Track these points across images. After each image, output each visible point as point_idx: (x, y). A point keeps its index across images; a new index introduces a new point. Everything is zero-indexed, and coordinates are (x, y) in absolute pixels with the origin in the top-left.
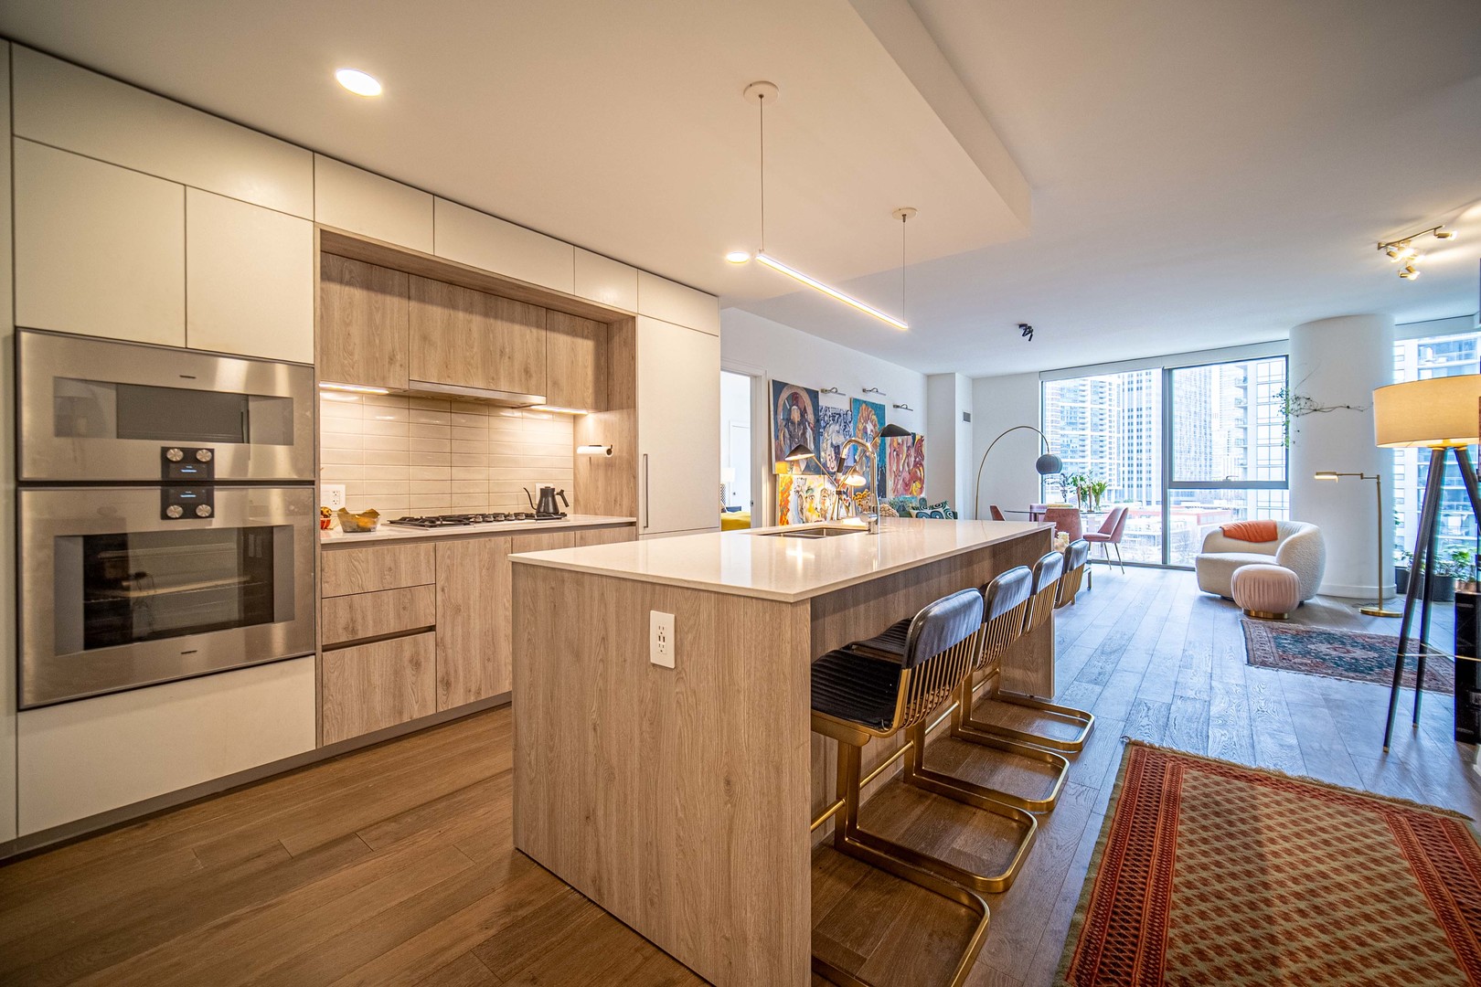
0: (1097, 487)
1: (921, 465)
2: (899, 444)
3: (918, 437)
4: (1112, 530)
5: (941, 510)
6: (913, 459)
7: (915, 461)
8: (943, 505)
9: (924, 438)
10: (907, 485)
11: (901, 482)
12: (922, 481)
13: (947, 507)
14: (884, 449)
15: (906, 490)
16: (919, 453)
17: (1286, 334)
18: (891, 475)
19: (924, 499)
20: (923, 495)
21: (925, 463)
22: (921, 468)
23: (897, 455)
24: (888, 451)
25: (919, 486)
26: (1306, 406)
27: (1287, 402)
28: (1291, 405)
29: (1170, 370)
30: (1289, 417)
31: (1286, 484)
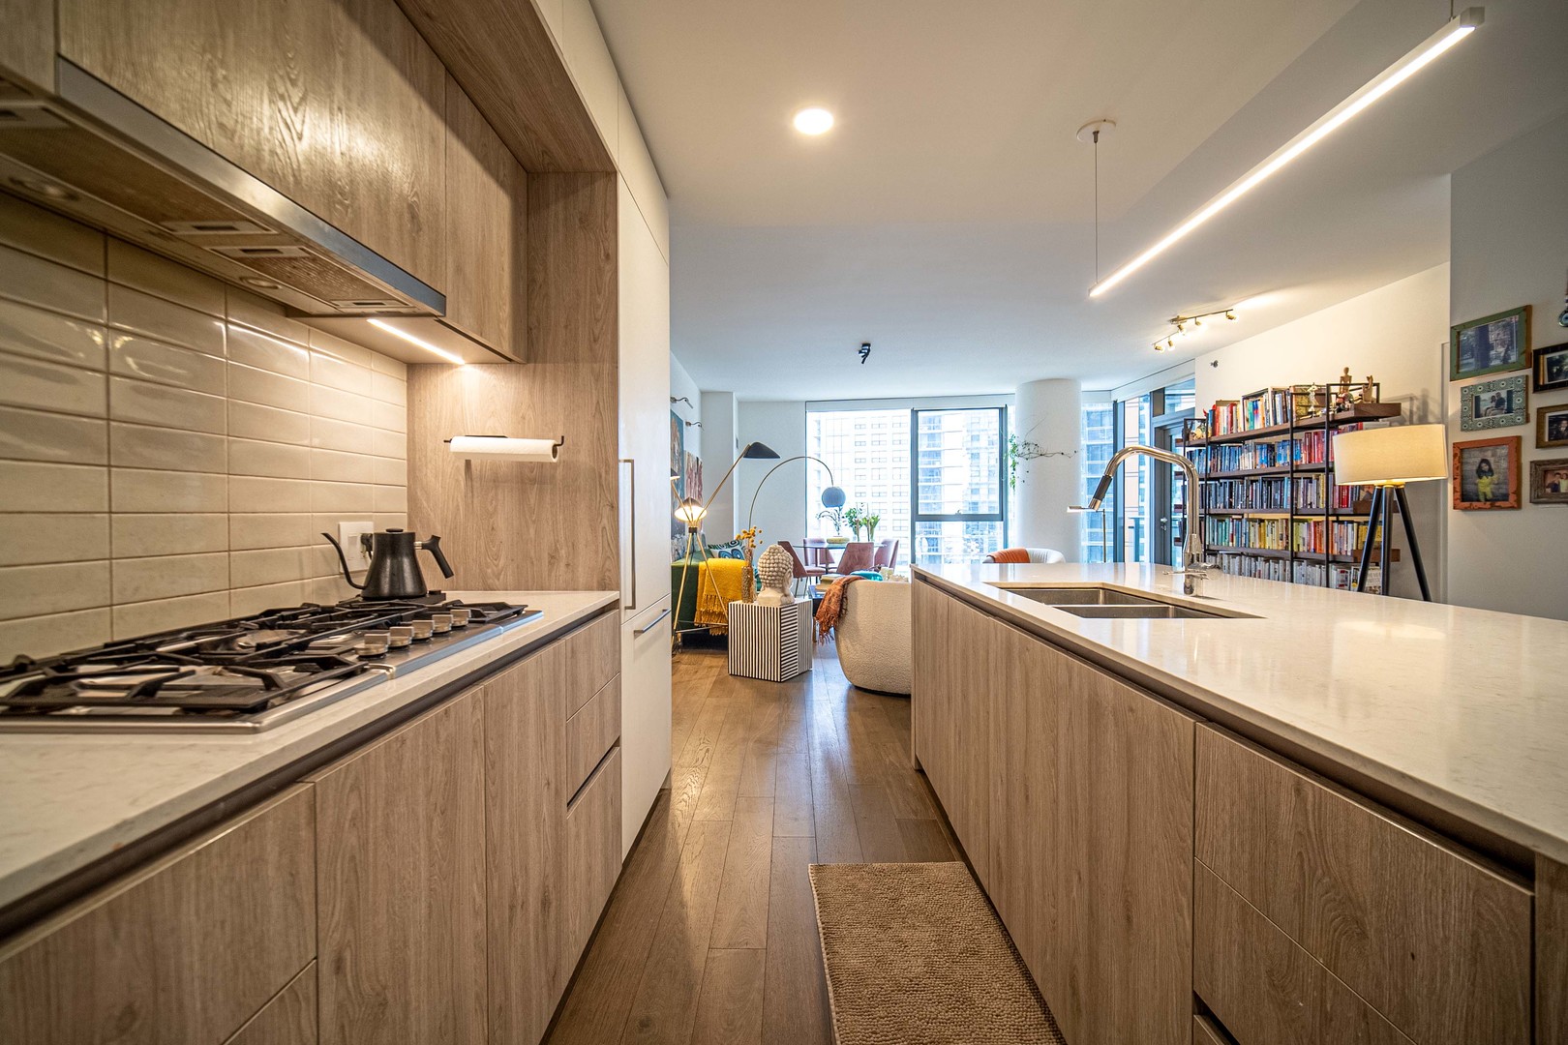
0: (869, 521)
1: (701, 495)
3: (699, 464)
6: (698, 488)
9: (702, 464)
22: (701, 499)
23: (690, 483)
26: (1034, 451)
27: (1015, 446)
28: (1020, 449)
29: (917, 411)
30: (1017, 459)
31: (1002, 516)
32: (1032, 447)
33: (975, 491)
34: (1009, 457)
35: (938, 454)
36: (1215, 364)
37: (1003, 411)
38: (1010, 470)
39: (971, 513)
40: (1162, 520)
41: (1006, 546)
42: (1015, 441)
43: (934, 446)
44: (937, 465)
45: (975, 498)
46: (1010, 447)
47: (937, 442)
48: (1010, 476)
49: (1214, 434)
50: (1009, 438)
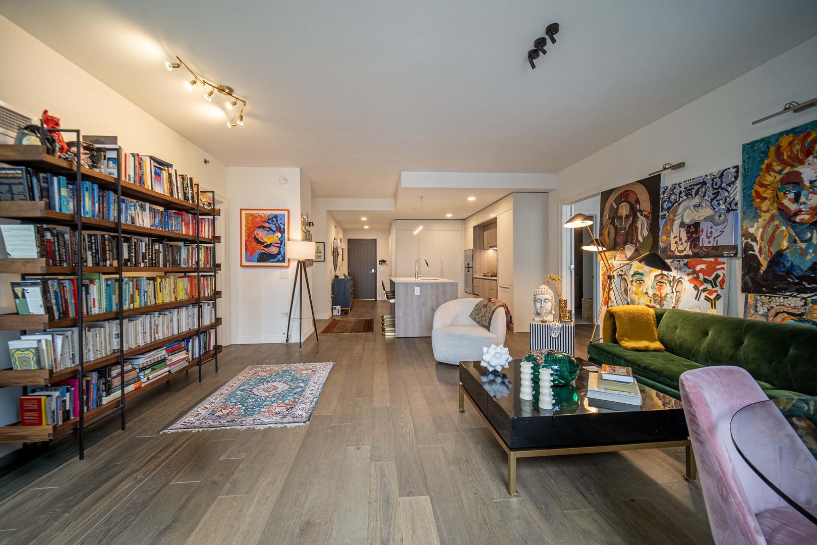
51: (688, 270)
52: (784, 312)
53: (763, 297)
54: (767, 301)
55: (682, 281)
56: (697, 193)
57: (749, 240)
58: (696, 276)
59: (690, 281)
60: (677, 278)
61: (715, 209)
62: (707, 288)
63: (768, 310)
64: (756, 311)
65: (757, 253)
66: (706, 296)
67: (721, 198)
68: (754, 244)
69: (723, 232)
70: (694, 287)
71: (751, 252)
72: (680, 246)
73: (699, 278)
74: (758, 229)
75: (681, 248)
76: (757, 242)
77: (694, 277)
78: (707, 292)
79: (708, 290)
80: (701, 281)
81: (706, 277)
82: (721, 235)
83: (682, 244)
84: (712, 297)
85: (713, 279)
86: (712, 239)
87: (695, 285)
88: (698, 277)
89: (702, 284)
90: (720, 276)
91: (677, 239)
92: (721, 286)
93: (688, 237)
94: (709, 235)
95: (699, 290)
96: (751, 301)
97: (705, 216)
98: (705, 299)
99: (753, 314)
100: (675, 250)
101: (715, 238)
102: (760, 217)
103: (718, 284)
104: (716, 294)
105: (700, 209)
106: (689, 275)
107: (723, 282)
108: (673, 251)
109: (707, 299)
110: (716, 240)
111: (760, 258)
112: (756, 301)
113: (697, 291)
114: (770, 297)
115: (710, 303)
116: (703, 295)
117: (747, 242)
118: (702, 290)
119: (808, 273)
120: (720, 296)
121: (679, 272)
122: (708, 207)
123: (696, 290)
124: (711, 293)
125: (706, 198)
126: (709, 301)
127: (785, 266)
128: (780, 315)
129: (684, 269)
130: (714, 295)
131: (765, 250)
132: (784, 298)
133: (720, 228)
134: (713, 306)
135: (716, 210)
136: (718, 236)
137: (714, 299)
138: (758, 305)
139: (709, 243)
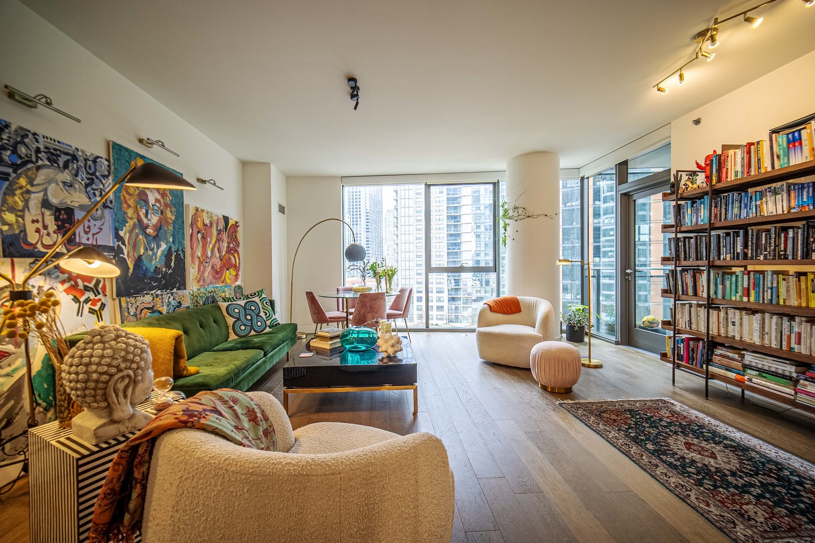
0: (390, 273)
1: (236, 251)
2: (205, 225)
3: (231, 222)
4: (401, 306)
5: (257, 299)
6: (226, 245)
7: (228, 247)
8: (259, 293)
9: (240, 224)
10: (217, 274)
11: (209, 269)
12: (237, 268)
13: (264, 296)
14: (182, 227)
15: (216, 279)
16: (233, 238)
17: (503, 166)
18: (193, 261)
19: (239, 287)
20: (239, 283)
21: (240, 250)
22: (236, 255)
23: (204, 238)
24: (188, 231)
25: (234, 273)
26: (523, 213)
27: (506, 211)
28: (511, 213)
29: (429, 185)
30: (507, 221)
31: (495, 268)
32: (520, 210)
33: (478, 255)
34: (501, 220)
35: (459, 235)
36: (697, 122)
37: (496, 185)
38: (502, 231)
39: (476, 266)
40: (627, 271)
41: (498, 295)
42: (506, 207)
43: (457, 231)
44: (459, 241)
45: (478, 258)
46: (501, 212)
47: (458, 229)
48: (502, 236)
49: (719, 180)
50: (501, 204)
51: (61, 275)
52: (145, 308)
53: (131, 298)
54: (134, 301)
55: (55, 292)
56: (66, 166)
57: (120, 243)
58: (73, 284)
59: (67, 291)
60: (45, 289)
61: (91, 198)
62: (89, 297)
63: (136, 309)
64: (129, 313)
65: (126, 257)
66: (90, 308)
67: (97, 188)
68: (123, 247)
69: (101, 229)
70: (73, 299)
71: (121, 255)
72: (45, 237)
73: (78, 286)
74: (125, 234)
75: (47, 241)
76: (125, 245)
77: (72, 285)
78: (90, 302)
79: (90, 300)
80: (80, 290)
81: (86, 284)
82: (99, 232)
83: (48, 234)
84: (97, 308)
85: (95, 286)
86: (90, 235)
87: (75, 297)
88: (77, 284)
89: (83, 294)
90: (100, 281)
91: (40, 225)
92: (103, 293)
93: (58, 226)
94: (87, 230)
95: (80, 302)
96: (124, 304)
97: (80, 204)
98: (89, 312)
99: (128, 317)
100: (37, 243)
101: (93, 235)
102: (127, 222)
103: (100, 291)
104: (100, 303)
105: (72, 190)
106: (63, 282)
107: (104, 288)
108: (31, 244)
109: (92, 311)
110: (95, 236)
111: (128, 261)
112: (127, 303)
113: (78, 304)
114: (135, 297)
115: (95, 316)
116: (87, 307)
117: (119, 245)
118: (84, 302)
119: (154, 275)
120: (105, 305)
121: (48, 279)
122: (83, 192)
123: (76, 303)
124: (94, 302)
125: (79, 179)
126: (94, 314)
127: (142, 270)
128: (143, 311)
129: (56, 275)
130: (99, 304)
131: (131, 254)
132: (143, 296)
133: (98, 223)
134: (100, 318)
135: (93, 200)
136: (97, 233)
137: (99, 310)
138: (129, 307)
139: (88, 239)
